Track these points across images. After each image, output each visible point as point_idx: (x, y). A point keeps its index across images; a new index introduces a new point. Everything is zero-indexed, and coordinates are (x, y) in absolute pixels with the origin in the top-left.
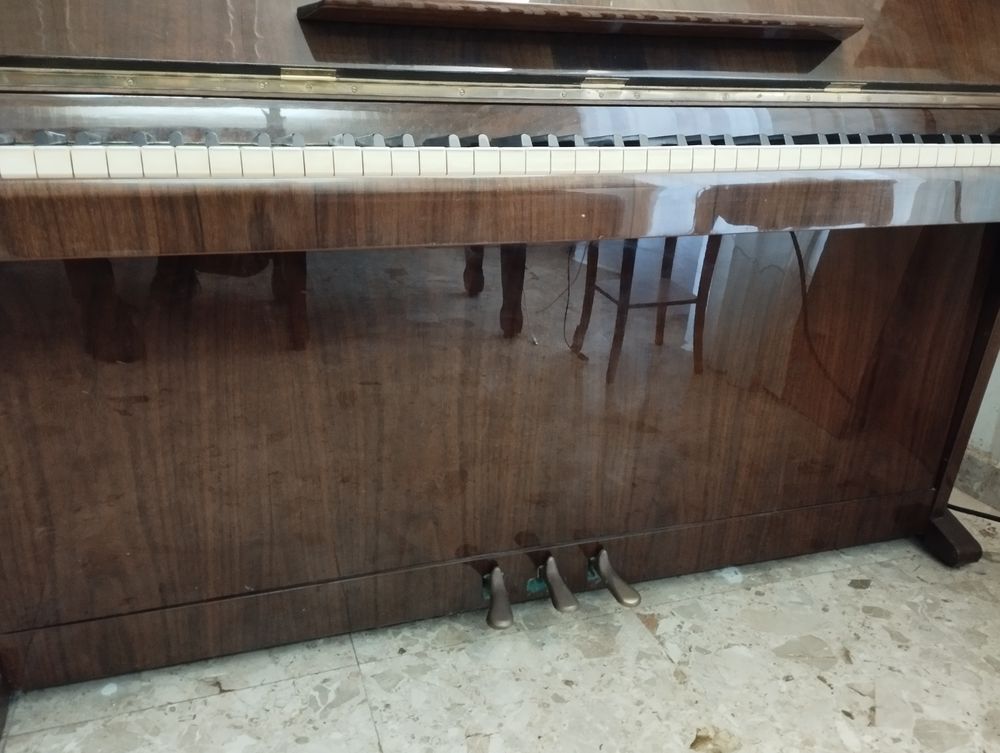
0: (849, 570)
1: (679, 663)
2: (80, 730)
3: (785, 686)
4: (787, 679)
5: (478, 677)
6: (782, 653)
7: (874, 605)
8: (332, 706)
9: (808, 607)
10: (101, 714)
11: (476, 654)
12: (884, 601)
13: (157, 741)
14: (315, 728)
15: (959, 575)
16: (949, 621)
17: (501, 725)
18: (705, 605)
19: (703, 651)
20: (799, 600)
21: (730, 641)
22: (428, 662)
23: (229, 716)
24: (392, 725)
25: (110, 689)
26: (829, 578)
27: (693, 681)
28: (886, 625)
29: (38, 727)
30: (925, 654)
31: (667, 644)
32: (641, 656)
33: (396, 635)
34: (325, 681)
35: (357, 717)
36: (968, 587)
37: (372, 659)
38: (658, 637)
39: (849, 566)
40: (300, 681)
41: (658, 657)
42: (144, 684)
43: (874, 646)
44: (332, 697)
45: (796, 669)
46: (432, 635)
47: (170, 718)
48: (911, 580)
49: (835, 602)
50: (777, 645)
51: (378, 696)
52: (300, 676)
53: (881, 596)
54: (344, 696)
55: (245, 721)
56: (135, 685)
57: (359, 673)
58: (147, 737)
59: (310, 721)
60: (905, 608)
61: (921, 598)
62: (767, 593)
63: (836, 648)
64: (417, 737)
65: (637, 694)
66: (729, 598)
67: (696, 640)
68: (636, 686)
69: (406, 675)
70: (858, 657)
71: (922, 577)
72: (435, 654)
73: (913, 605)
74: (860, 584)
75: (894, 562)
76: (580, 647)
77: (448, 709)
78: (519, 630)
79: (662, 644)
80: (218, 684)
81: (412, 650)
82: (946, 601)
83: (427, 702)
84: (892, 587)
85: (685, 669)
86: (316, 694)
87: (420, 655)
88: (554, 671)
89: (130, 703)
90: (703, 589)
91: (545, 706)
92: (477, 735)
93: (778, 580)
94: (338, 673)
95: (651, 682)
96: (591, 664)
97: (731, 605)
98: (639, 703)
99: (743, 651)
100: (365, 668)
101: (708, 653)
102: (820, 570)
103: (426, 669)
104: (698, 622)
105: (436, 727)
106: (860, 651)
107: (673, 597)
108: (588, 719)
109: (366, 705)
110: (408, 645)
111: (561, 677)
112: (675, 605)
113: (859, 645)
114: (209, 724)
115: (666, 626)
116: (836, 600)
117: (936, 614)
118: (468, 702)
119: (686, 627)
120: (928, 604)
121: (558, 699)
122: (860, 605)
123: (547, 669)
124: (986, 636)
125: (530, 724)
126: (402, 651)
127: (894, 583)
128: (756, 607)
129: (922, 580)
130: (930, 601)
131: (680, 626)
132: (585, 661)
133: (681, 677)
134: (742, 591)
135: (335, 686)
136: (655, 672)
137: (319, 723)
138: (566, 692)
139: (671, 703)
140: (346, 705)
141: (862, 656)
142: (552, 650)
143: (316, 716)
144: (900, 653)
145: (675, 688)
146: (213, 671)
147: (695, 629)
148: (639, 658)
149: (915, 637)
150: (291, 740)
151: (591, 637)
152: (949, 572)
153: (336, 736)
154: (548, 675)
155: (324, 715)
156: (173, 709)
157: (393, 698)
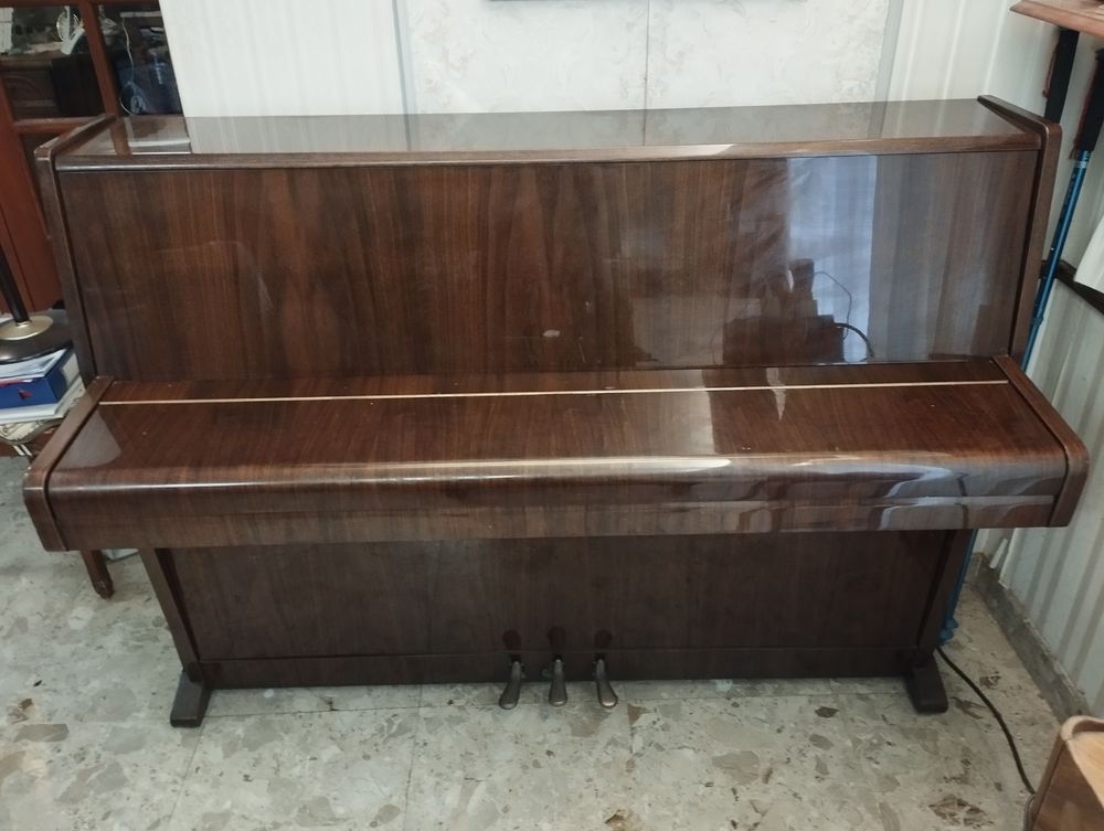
0: (827, 696)
1: (636, 754)
2: (247, 720)
3: (702, 789)
4: (708, 785)
5: (490, 734)
6: (719, 763)
7: (824, 734)
8: (393, 736)
9: (766, 725)
10: (260, 711)
11: (498, 716)
12: (835, 733)
13: (286, 738)
14: (377, 750)
15: (923, 720)
16: (877, 763)
17: (490, 775)
18: (685, 707)
19: (660, 748)
20: (763, 717)
21: (685, 744)
22: (465, 715)
23: (330, 730)
24: (423, 760)
25: (269, 694)
26: (803, 701)
27: (638, 772)
28: (819, 755)
29: (225, 713)
30: (834, 788)
31: (636, 736)
32: (613, 742)
33: (452, 687)
34: (395, 715)
35: (404, 748)
36: (921, 734)
37: (429, 705)
38: (633, 729)
39: (829, 692)
40: (380, 712)
41: (623, 746)
42: (290, 694)
43: (795, 772)
44: (394, 728)
45: (720, 778)
46: (475, 693)
47: (297, 723)
48: (874, 717)
49: (793, 725)
50: (719, 755)
51: (423, 735)
52: (381, 709)
53: (836, 728)
54: (402, 730)
55: (339, 735)
56: (285, 693)
57: (417, 715)
58: (282, 734)
59: (376, 745)
60: (849, 743)
61: (870, 736)
62: (742, 707)
63: (763, 768)
64: (435, 771)
65: (592, 772)
66: (708, 704)
67: (661, 737)
68: (595, 766)
69: (446, 723)
70: (776, 778)
71: (886, 716)
72: (471, 710)
73: (856, 742)
74: (826, 713)
75: (873, 697)
76: (571, 725)
77: (462, 755)
78: (535, 702)
79: (632, 735)
80: (331, 703)
81: (458, 703)
82: (889, 744)
83: (451, 747)
84: (852, 720)
85: (638, 761)
86: (386, 724)
87: (461, 708)
88: (544, 741)
89: (278, 707)
90: (692, 692)
91: (525, 767)
92: (472, 779)
93: (759, 695)
94: (404, 711)
95: (607, 766)
96: (573, 742)
97: (706, 711)
98: (589, 780)
99: (689, 753)
100: (423, 711)
101: (662, 749)
102: (801, 693)
103: (459, 720)
104: (670, 721)
105: (449, 767)
106: (782, 774)
107: (665, 695)
108: (549, 784)
109: (412, 741)
110: (457, 699)
111: (546, 747)
112: (662, 703)
113: (784, 769)
114: (318, 732)
115: (644, 720)
116: (796, 723)
117: (872, 755)
118: (477, 754)
119: (661, 723)
120: (871, 744)
121: (536, 764)
122: (811, 733)
123: (540, 739)
124: (898, 784)
125: (509, 780)
126: (451, 702)
127: (857, 718)
128: (725, 717)
129: (885, 719)
130: (875, 741)
131: (654, 723)
132: (570, 738)
133: (631, 765)
134: (724, 700)
135: (400, 720)
136: (614, 758)
137: (380, 748)
138: (543, 759)
139: (612, 785)
140: (400, 738)
141: (781, 779)
142: (552, 723)
143: (380, 741)
144: (812, 783)
145: (622, 774)
146: (330, 693)
147: (665, 728)
148: (609, 744)
149: (835, 771)
150: (360, 756)
151: (585, 718)
152: (914, 716)
153: (388, 759)
154: (539, 743)
155: (384, 743)
156: (300, 717)
157: (431, 739)
